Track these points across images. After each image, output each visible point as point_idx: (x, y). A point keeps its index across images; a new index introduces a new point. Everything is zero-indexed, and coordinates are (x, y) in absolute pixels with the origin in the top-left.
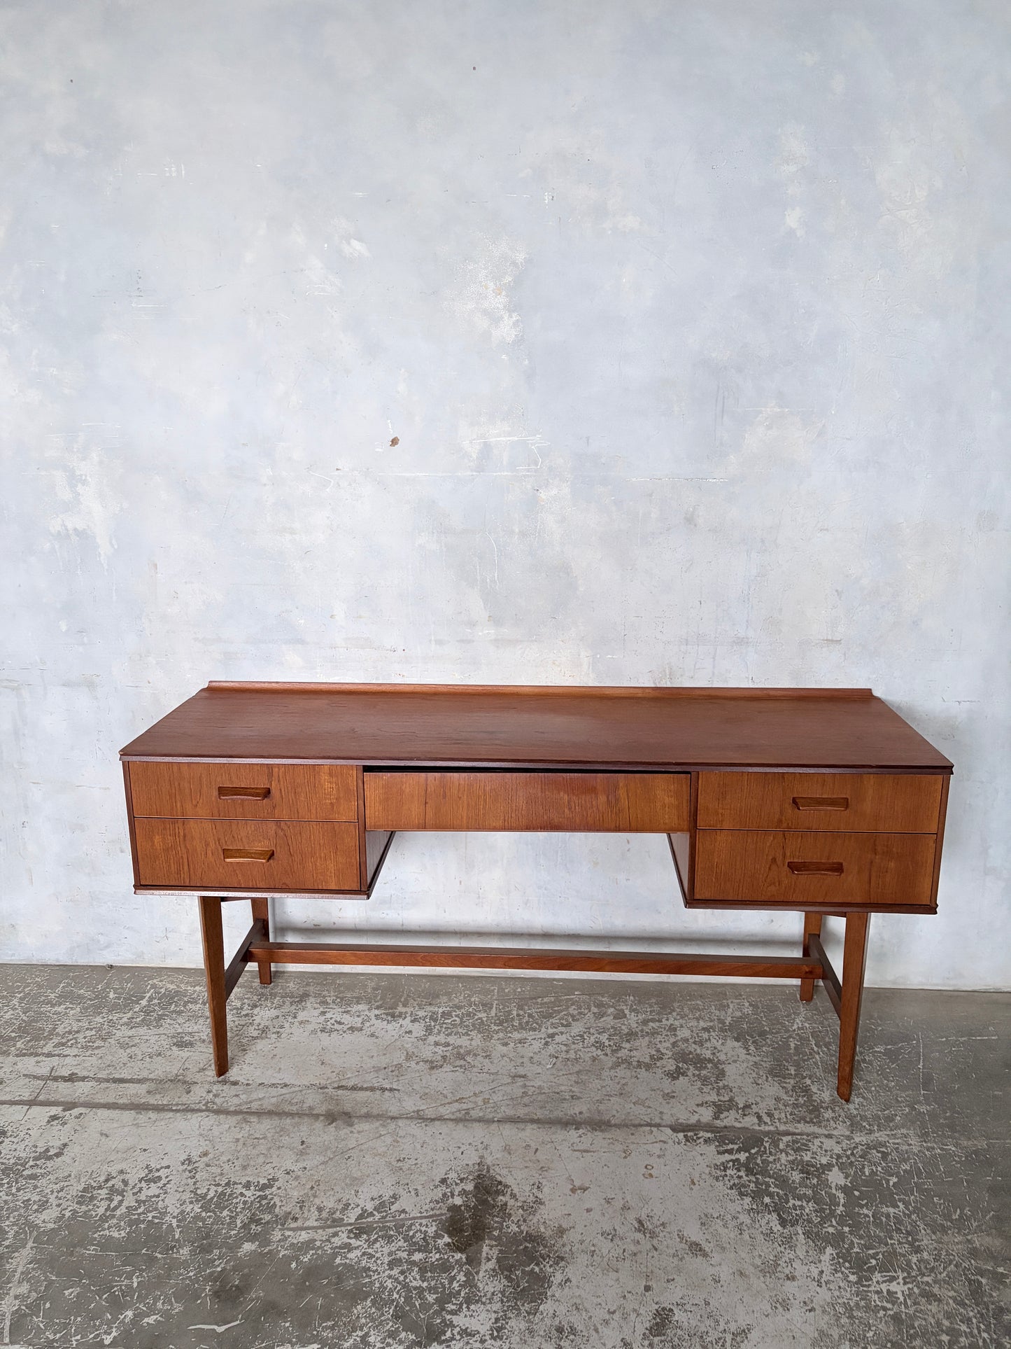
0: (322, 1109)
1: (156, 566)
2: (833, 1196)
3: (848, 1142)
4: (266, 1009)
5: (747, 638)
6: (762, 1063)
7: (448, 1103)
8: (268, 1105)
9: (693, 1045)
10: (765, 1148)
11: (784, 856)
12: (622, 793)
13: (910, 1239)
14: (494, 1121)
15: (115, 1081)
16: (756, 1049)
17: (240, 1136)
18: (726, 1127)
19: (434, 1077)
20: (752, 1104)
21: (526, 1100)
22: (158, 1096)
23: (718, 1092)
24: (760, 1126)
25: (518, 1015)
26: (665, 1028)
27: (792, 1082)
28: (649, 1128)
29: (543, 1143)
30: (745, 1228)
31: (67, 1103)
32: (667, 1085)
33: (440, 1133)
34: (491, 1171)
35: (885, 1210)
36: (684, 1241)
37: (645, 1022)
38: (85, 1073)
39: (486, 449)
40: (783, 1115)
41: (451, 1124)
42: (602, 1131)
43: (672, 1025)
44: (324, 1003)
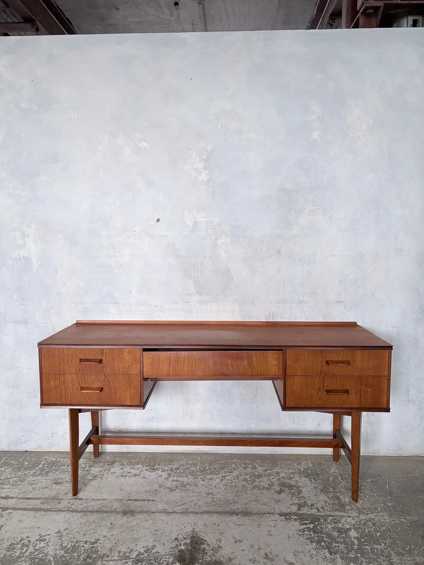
0: (121, 510)
1: (56, 272)
2: (352, 542)
3: (358, 519)
4: (97, 467)
5: (304, 301)
6: (318, 487)
7: (179, 506)
8: (96, 508)
9: (287, 480)
10: (321, 522)
11: (324, 387)
12: (254, 359)
13: (388, 559)
14: (199, 513)
15: (26, 499)
16: (315, 481)
17: (83, 521)
18: (303, 514)
19: (172, 494)
20: (315, 504)
21: (213, 504)
22: (46, 505)
23: (299, 499)
24: (318, 513)
25: (209, 468)
26: (274, 473)
27: (332, 494)
28: (269, 515)
29: (222, 522)
30: (314, 556)
31: (4, 508)
32: (276, 497)
33: (175, 519)
34: (198, 535)
35: (375, 546)
36: (287, 562)
37: (266, 470)
38: (13, 496)
39: (196, 224)
40: (328, 508)
41: (180, 515)
42: (248, 516)
43: (277, 471)
44: (123, 465)
